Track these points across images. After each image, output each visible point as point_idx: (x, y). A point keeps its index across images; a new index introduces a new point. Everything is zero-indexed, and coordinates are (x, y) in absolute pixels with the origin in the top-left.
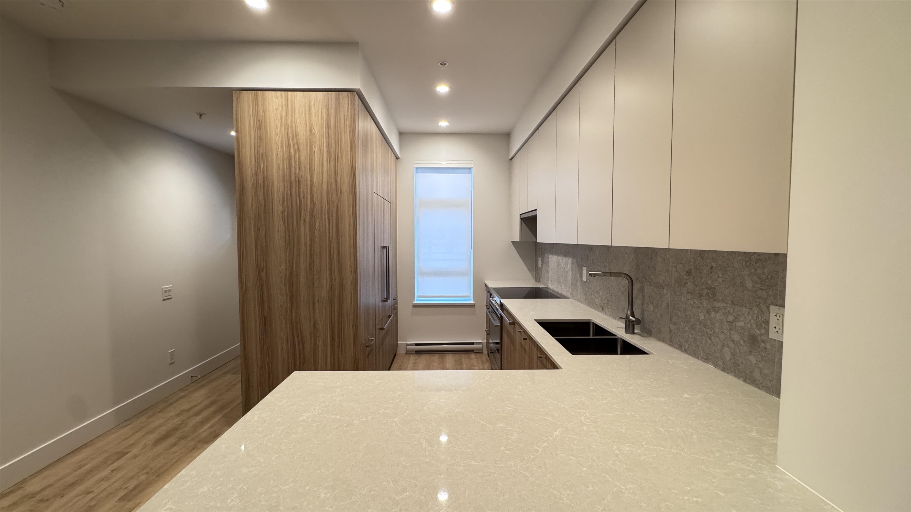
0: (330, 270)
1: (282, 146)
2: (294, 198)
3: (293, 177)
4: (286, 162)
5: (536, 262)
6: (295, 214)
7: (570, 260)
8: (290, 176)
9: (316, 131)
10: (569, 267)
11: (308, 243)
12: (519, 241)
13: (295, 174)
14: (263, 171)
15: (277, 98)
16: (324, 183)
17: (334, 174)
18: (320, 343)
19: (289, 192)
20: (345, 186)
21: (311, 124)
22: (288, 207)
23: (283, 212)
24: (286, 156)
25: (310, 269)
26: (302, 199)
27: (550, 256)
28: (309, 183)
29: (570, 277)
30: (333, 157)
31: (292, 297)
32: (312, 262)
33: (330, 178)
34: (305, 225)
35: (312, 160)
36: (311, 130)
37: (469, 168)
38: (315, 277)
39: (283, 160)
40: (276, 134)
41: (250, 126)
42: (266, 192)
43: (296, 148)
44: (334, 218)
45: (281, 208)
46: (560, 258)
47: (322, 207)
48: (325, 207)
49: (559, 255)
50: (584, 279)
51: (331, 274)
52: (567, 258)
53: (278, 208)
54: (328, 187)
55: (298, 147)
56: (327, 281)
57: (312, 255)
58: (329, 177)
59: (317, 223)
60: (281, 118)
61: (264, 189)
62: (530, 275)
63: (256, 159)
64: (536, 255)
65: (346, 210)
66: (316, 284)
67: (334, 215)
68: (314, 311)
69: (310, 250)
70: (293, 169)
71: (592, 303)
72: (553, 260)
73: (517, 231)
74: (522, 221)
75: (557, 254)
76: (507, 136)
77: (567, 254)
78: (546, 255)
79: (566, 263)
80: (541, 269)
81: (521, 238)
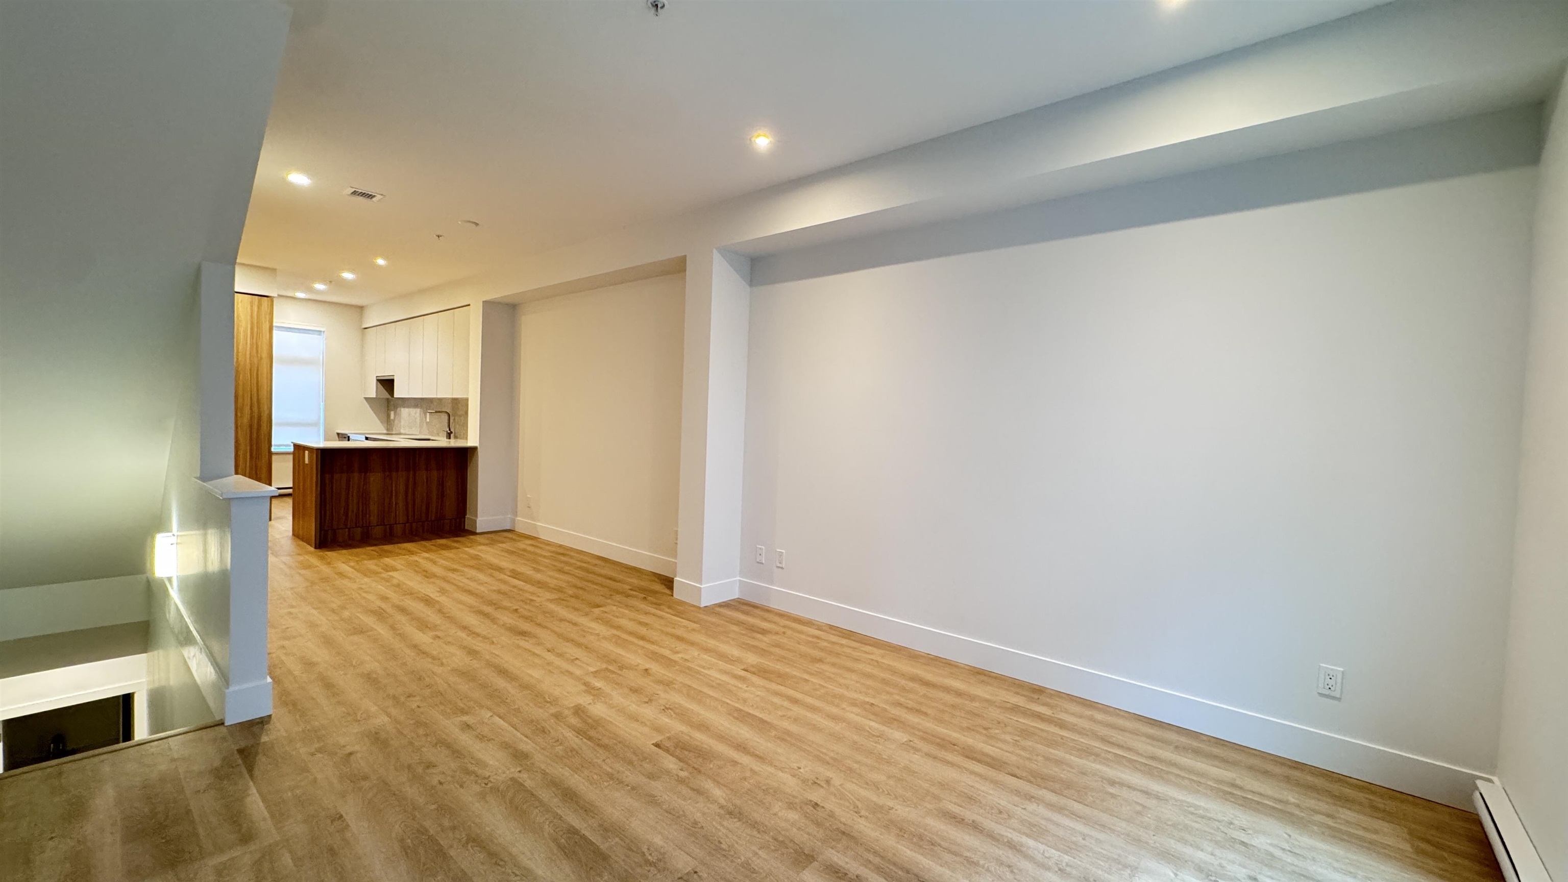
5: (389, 416)
7: (418, 410)
10: (418, 414)
12: (375, 397)
17: (256, 346)
20: (265, 355)
27: (402, 409)
28: (235, 351)
29: (418, 420)
30: (255, 336)
33: (253, 348)
37: (321, 331)
38: (238, 410)
46: (411, 410)
47: (245, 367)
48: (248, 367)
49: (410, 408)
50: (428, 420)
52: (416, 409)
54: (250, 354)
56: (248, 413)
57: (237, 395)
58: (252, 345)
59: (241, 376)
62: (382, 427)
64: (388, 410)
65: (264, 370)
66: (239, 415)
67: (255, 372)
71: (431, 433)
72: (405, 412)
73: (372, 390)
74: (378, 383)
75: (408, 407)
76: (361, 309)
77: (416, 406)
78: (398, 409)
79: (416, 413)
80: (394, 420)
81: (377, 395)
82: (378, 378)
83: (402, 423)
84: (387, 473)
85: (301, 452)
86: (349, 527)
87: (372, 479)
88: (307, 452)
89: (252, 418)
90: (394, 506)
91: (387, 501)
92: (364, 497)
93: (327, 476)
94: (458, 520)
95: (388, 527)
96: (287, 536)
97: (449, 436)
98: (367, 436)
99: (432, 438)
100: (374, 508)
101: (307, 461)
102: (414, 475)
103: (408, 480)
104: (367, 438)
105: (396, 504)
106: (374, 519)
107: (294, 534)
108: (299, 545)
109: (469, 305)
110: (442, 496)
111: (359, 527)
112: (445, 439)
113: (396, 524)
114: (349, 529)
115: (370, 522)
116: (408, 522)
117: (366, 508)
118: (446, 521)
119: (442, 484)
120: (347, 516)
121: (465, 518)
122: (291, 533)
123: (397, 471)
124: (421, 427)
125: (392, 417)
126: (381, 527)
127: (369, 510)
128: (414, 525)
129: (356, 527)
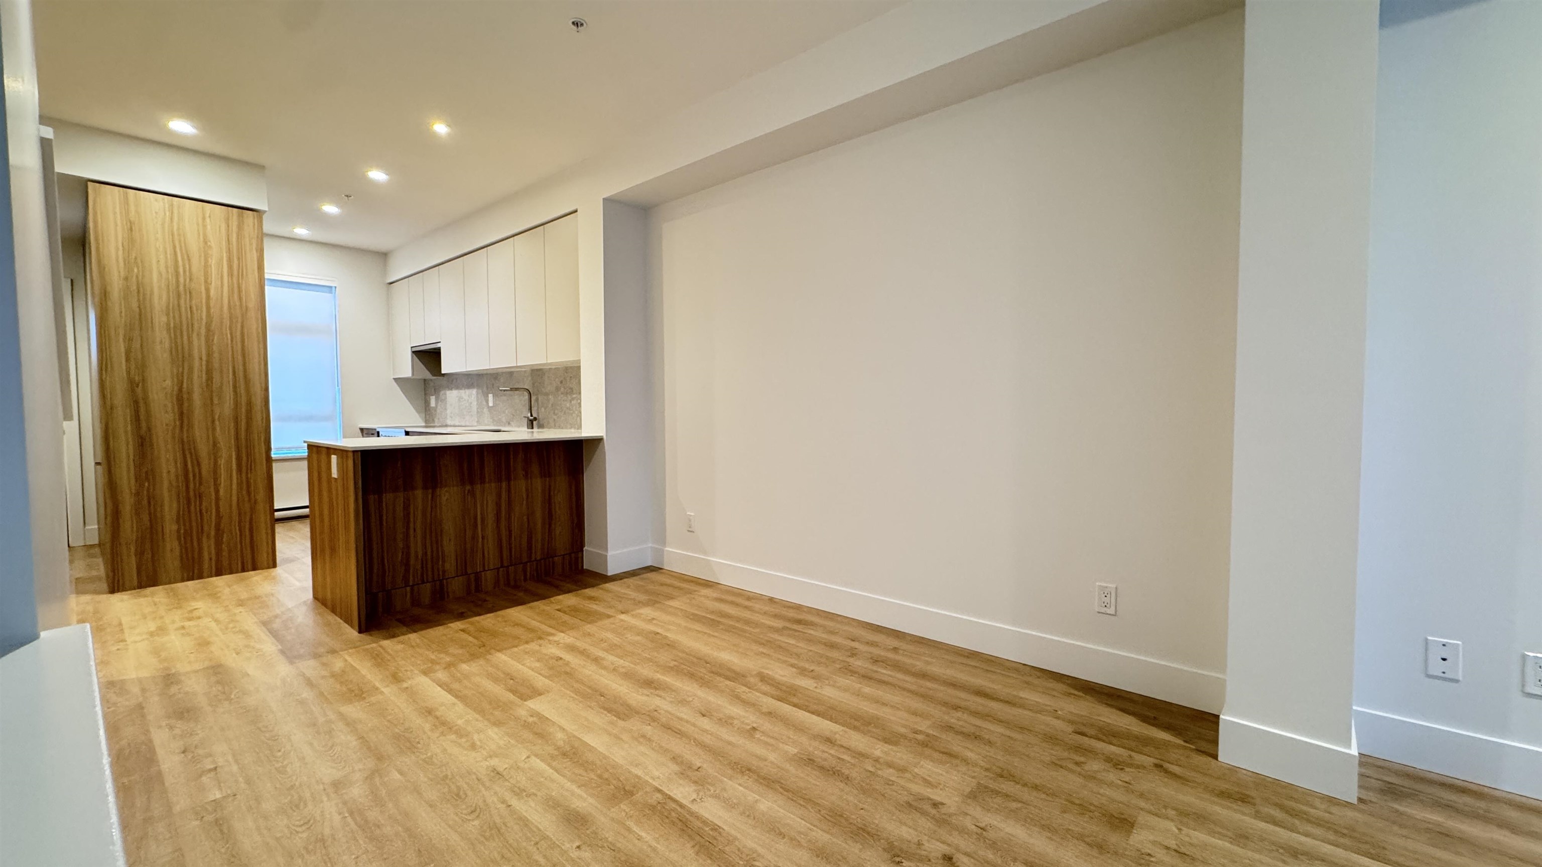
0: (235, 387)
1: (166, 253)
2: (183, 309)
3: (181, 288)
4: (171, 270)
5: (427, 403)
6: (185, 327)
7: (474, 391)
8: (178, 286)
9: (213, 243)
10: (474, 396)
11: (204, 358)
12: (408, 375)
13: (185, 285)
14: (137, 277)
15: (156, 200)
16: (224, 298)
17: (238, 290)
18: (222, 462)
19: (176, 302)
20: (252, 303)
21: (205, 236)
22: (174, 317)
23: (168, 324)
24: (170, 263)
25: (207, 385)
26: (195, 311)
27: (448, 393)
28: (204, 296)
29: (475, 405)
30: (235, 273)
31: (181, 414)
32: (210, 379)
33: (233, 293)
34: (199, 339)
35: (208, 272)
36: (205, 242)
37: (331, 287)
38: (214, 394)
39: (167, 267)
40: (157, 239)
41: (116, 225)
42: (141, 299)
43: (186, 257)
44: (238, 333)
45: (164, 319)
46: (462, 392)
47: (222, 323)
48: (227, 322)
49: (460, 389)
50: (491, 404)
51: (235, 391)
52: (470, 391)
53: (160, 319)
54: (229, 302)
55: (188, 256)
56: (230, 399)
57: (209, 372)
58: (231, 291)
59: (216, 337)
60: (163, 224)
61: (138, 296)
62: (419, 415)
63: (126, 262)
64: (425, 394)
66: (216, 401)
68: (214, 429)
69: (207, 366)
70: (182, 280)
71: (499, 422)
72: (452, 396)
73: (406, 367)
74: (414, 356)
75: (457, 388)
76: (383, 256)
77: (470, 386)
78: (442, 392)
79: (470, 396)
80: (435, 409)
81: (413, 374)
82: (414, 349)
83: (448, 412)
84: (468, 487)
85: (323, 457)
86: (411, 584)
87: (444, 498)
88: (334, 458)
89: (237, 404)
90: (480, 540)
91: (469, 534)
92: (433, 530)
93: (372, 498)
94: (573, 555)
95: (472, 576)
96: (305, 602)
97: (531, 424)
98: (408, 430)
99: (503, 429)
100: (450, 547)
101: (335, 474)
102: (509, 486)
103: (499, 496)
104: (407, 433)
105: (483, 538)
106: (450, 566)
107: (316, 597)
108: (328, 624)
109: (576, 211)
110: (550, 516)
111: (428, 582)
112: (525, 429)
113: (484, 570)
114: (412, 586)
115: (444, 571)
116: (502, 566)
117: (437, 548)
118: (556, 558)
119: (548, 502)
120: (407, 565)
121: (583, 551)
122: (310, 595)
123: (483, 482)
124: (480, 413)
125: (433, 403)
126: (461, 578)
127: (443, 552)
128: (512, 569)
129: (423, 582)
